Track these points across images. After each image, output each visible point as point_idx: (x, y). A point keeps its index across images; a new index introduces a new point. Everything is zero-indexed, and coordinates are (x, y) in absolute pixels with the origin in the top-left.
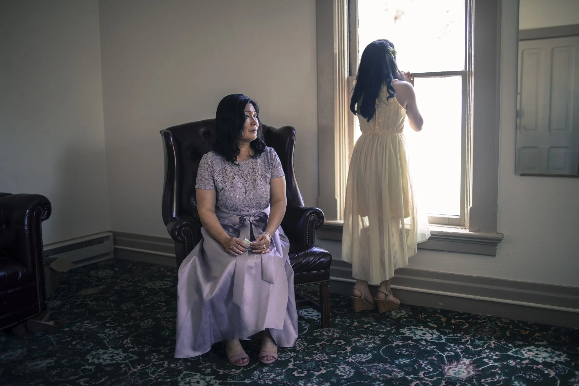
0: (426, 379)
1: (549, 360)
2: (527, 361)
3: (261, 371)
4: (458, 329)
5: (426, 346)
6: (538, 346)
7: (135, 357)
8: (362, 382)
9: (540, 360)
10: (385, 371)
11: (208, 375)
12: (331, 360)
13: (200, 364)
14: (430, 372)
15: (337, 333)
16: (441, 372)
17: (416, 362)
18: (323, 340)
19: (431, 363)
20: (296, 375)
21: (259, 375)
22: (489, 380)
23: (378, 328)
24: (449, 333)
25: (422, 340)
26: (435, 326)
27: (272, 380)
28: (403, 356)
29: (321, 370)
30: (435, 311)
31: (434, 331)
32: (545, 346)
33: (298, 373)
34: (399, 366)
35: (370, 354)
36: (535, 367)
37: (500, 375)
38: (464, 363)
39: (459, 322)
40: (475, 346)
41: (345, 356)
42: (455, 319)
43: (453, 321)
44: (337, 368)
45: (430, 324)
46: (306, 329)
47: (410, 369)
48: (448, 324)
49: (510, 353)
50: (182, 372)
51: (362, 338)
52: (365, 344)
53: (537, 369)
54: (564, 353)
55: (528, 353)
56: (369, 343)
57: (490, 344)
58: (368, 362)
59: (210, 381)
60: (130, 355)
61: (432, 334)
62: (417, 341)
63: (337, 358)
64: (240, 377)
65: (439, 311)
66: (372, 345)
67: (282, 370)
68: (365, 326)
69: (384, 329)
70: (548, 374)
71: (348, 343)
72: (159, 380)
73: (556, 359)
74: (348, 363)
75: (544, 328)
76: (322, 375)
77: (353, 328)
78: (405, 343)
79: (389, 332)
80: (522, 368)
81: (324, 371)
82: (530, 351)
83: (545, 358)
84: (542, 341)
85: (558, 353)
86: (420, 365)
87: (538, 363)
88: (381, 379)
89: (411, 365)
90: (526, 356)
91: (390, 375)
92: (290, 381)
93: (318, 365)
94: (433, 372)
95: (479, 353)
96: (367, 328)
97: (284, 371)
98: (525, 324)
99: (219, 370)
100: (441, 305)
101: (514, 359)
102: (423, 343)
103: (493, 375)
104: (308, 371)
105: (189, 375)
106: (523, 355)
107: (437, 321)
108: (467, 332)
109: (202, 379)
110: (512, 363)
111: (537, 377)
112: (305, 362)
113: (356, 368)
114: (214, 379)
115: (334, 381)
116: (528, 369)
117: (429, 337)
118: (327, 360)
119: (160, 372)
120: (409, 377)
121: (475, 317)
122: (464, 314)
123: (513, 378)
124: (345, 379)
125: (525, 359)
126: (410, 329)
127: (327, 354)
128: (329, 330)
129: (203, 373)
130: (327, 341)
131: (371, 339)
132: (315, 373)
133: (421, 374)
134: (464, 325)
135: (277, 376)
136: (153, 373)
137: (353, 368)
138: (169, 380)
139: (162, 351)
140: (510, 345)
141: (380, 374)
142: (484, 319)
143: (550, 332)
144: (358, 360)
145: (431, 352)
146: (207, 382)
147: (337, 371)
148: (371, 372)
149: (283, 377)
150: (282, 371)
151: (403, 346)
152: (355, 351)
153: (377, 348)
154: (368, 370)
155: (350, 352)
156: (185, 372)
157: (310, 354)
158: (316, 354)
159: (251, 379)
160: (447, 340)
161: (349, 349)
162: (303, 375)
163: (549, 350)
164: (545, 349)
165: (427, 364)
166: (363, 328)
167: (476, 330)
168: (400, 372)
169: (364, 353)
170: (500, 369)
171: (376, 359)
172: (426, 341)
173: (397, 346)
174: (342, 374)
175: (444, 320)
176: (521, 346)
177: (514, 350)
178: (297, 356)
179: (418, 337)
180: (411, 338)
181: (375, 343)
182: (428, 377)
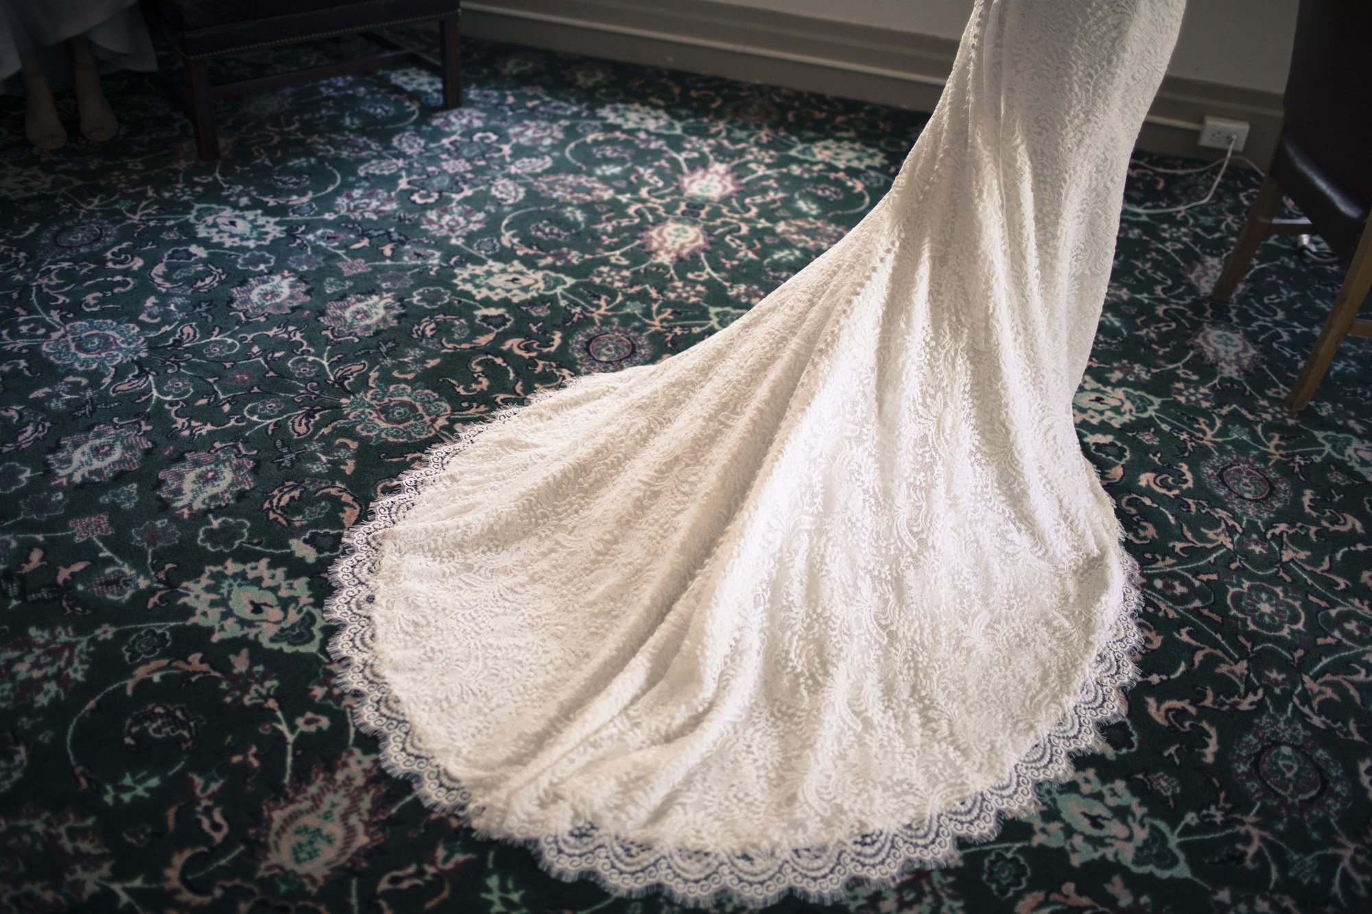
0: (653, 200)
1: (855, 164)
2: (820, 167)
3: (349, 197)
4: (702, 109)
5: (648, 141)
6: (840, 140)
7: (78, 183)
8: (542, 208)
9: (841, 165)
10: (579, 188)
11: (247, 208)
12: (477, 171)
13: (222, 189)
14: (658, 189)
15: (479, 118)
16: (678, 188)
17: (632, 170)
18: (454, 133)
19: (659, 172)
20: (419, 201)
21: (348, 205)
22: (759, 199)
23: (556, 108)
24: (688, 117)
25: (639, 130)
26: (661, 103)
27: (376, 212)
28: (607, 161)
29: (462, 190)
30: (658, 72)
31: (661, 112)
32: (852, 140)
33: (422, 197)
34: (605, 180)
35: (548, 159)
36: (832, 175)
37: (776, 190)
38: (716, 172)
39: (705, 96)
40: (734, 141)
41: (502, 164)
42: (698, 89)
43: (693, 94)
44: (491, 185)
45: (653, 100)
46: (413, 113)
47: (623, 184)
48: (686, 101)
49: (793, 153)
50: (192, 207)
51: (527, 127)
52: (534, 140)
53: (837, 179)
54: (881, 150)
55: (822, 153)
56: (542, 138)
57: (760, 138)
58: (547, 172)
59: (255, 220)
60: (64, 177)
61: (657, 118)
62: (631, 132)
63: (488, 167)
64: (312, 209)
65: (666, 73)
66: (548, 142)
67: (389, 192)
68: (530, 104)
69: (565, 109)
70: (853, 188)
71: (504, 138)
72: (152, 224)
73: (868, 162)
74: (510, 176)
75: (852, 106)
76: (466, 200)
77: (506, 109)
78: (609, 135)
79: (576, 116)
80: (811, 180)
81: (468, 192)
82: (826, 148)
83: (849, 161)
84: (847, 131)
85: (871, 151)
86: (639, 177)
87: (837, 170)
88: (575, 202)
89: (625, 175)
90: (819, 157)
91: (589, 194)
92: (410, 212)
93: (456, 182)
94: (665, 187)
95: (741, 153)
96: (534, 109)
97: (393, 194)
98: (821, 98)
99: (266, 199)
100: (670, 61)
101: (800, 162)
102: (642, 135)
103: (764, 191)
104: (440, 192)
105: (209, 211)
106: (814, 155)
107: (664, 93)
108: (719, 114)
109: (237, 216)
110: (796, 170)
111: (835, 193)
112: (429, 176)
113: (526, 185)
114: (263, 215)
115: (492, 209)
116: (821, 179)
117: (651, 125)
118: (471, 172)
119: (145, 208)
120: (624, 198)
121: (734, 86)
122: (713, 78)
123: (797, 196)
124: (510, 205)
125: (817, 163)
126: (615, 110)
127: (469, 160)
128: (461, 113)
129: (235, 206)
130: (462, 135)
131: (545, 129)
132: (454, 196)
133: (644, 192)
134: (713, 101)
135: (382, 204)
136: (133, 211)
137: (521, 185)
138: (172, 222)
139: (130, 166)
140: (794, 138)
141: (571, 193)
142: (750, 89)
143: (862, 115)
144: (528, 169)
145: (658, 154)
146: (251, 222)
147: (494, 192)
148: (555, 191)
149: (394, 206)
150: (389, 196)
151: (607, 142)
152: (519, 151)
153: (560, 145)
154: (550, 188)
155: (511, 156)
156: (197, 206)
157: (434, 160)
158: (446, 160)
159: (336, 212)
160: (685, 130)
161: (507, 149)
162: (431, 200)
163: (857, 146)
164: (851, 145)
165: (653, 174)
166: (526, 107)
167: (736, 111)
168: (606, 190)
169: (537, 157)
170: (777, 180)
171: (560, 167)
172: (647, 132)
173: (596, 143)
174: (504, 196)
175: (677, 90)
176: (812, 141)
177: (800, 147)
178: (411, 165)
179: (630, 125)
180: (617, 127)
181: (554, 138)
182: (657, 197)
